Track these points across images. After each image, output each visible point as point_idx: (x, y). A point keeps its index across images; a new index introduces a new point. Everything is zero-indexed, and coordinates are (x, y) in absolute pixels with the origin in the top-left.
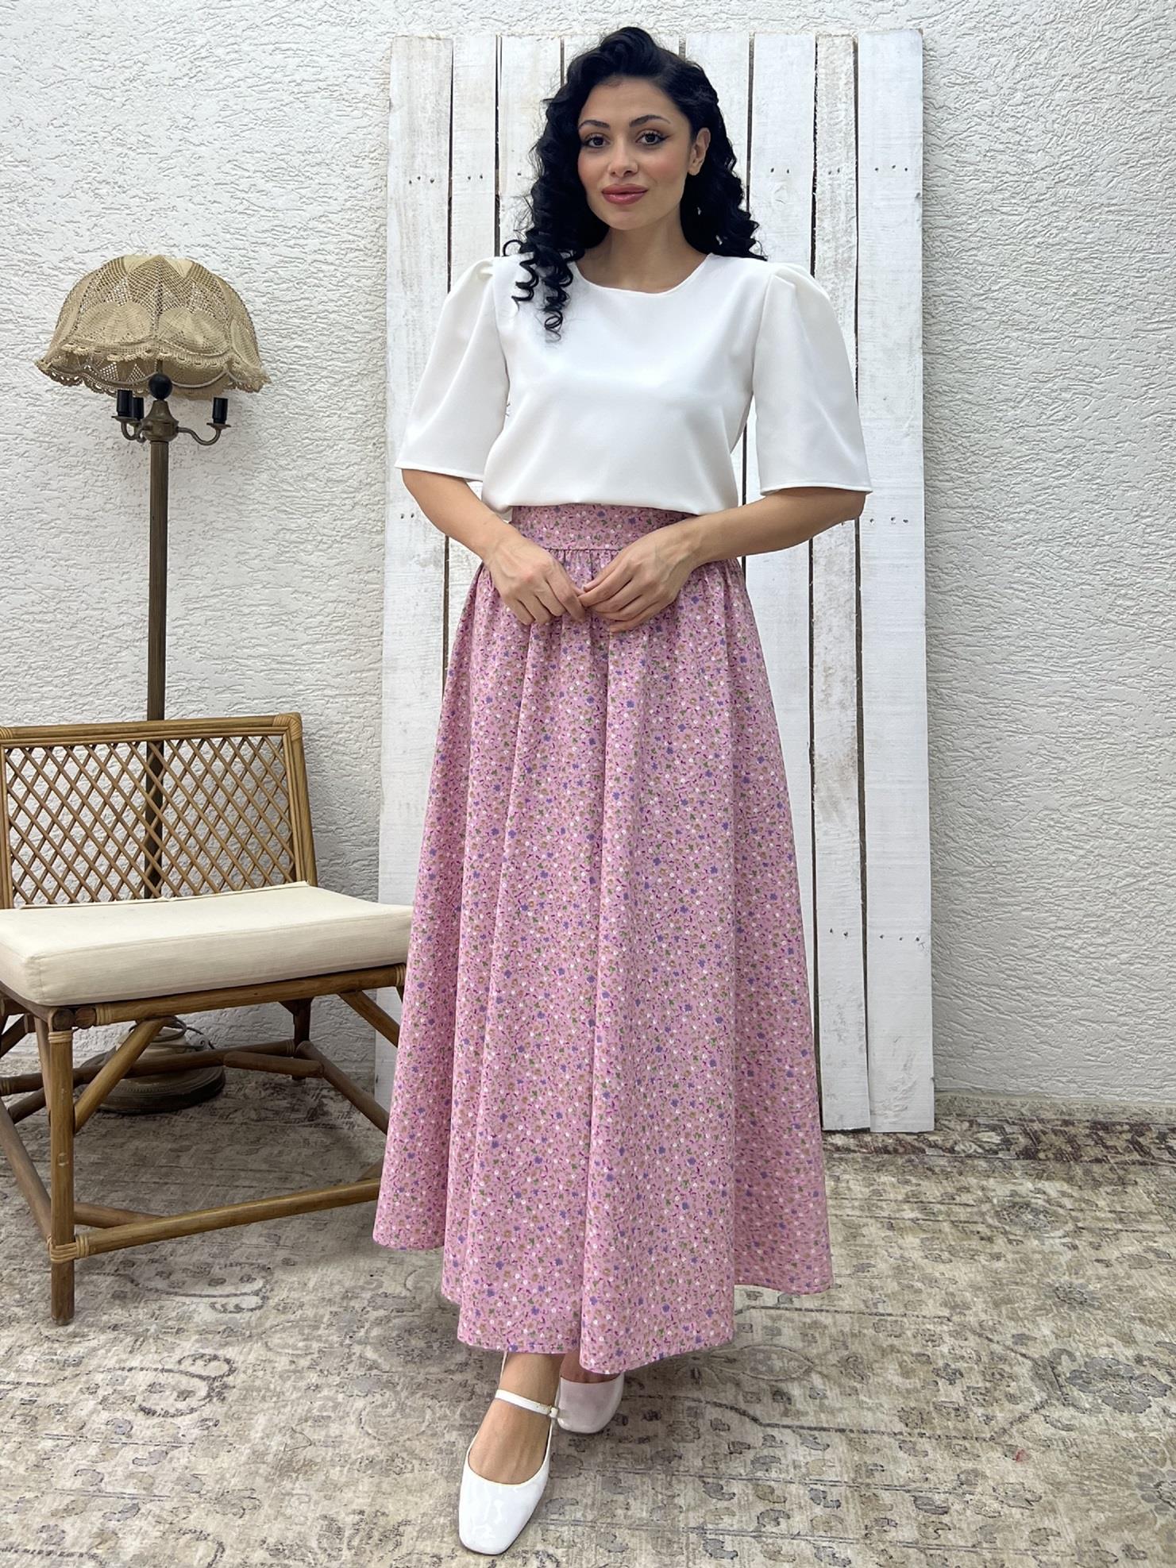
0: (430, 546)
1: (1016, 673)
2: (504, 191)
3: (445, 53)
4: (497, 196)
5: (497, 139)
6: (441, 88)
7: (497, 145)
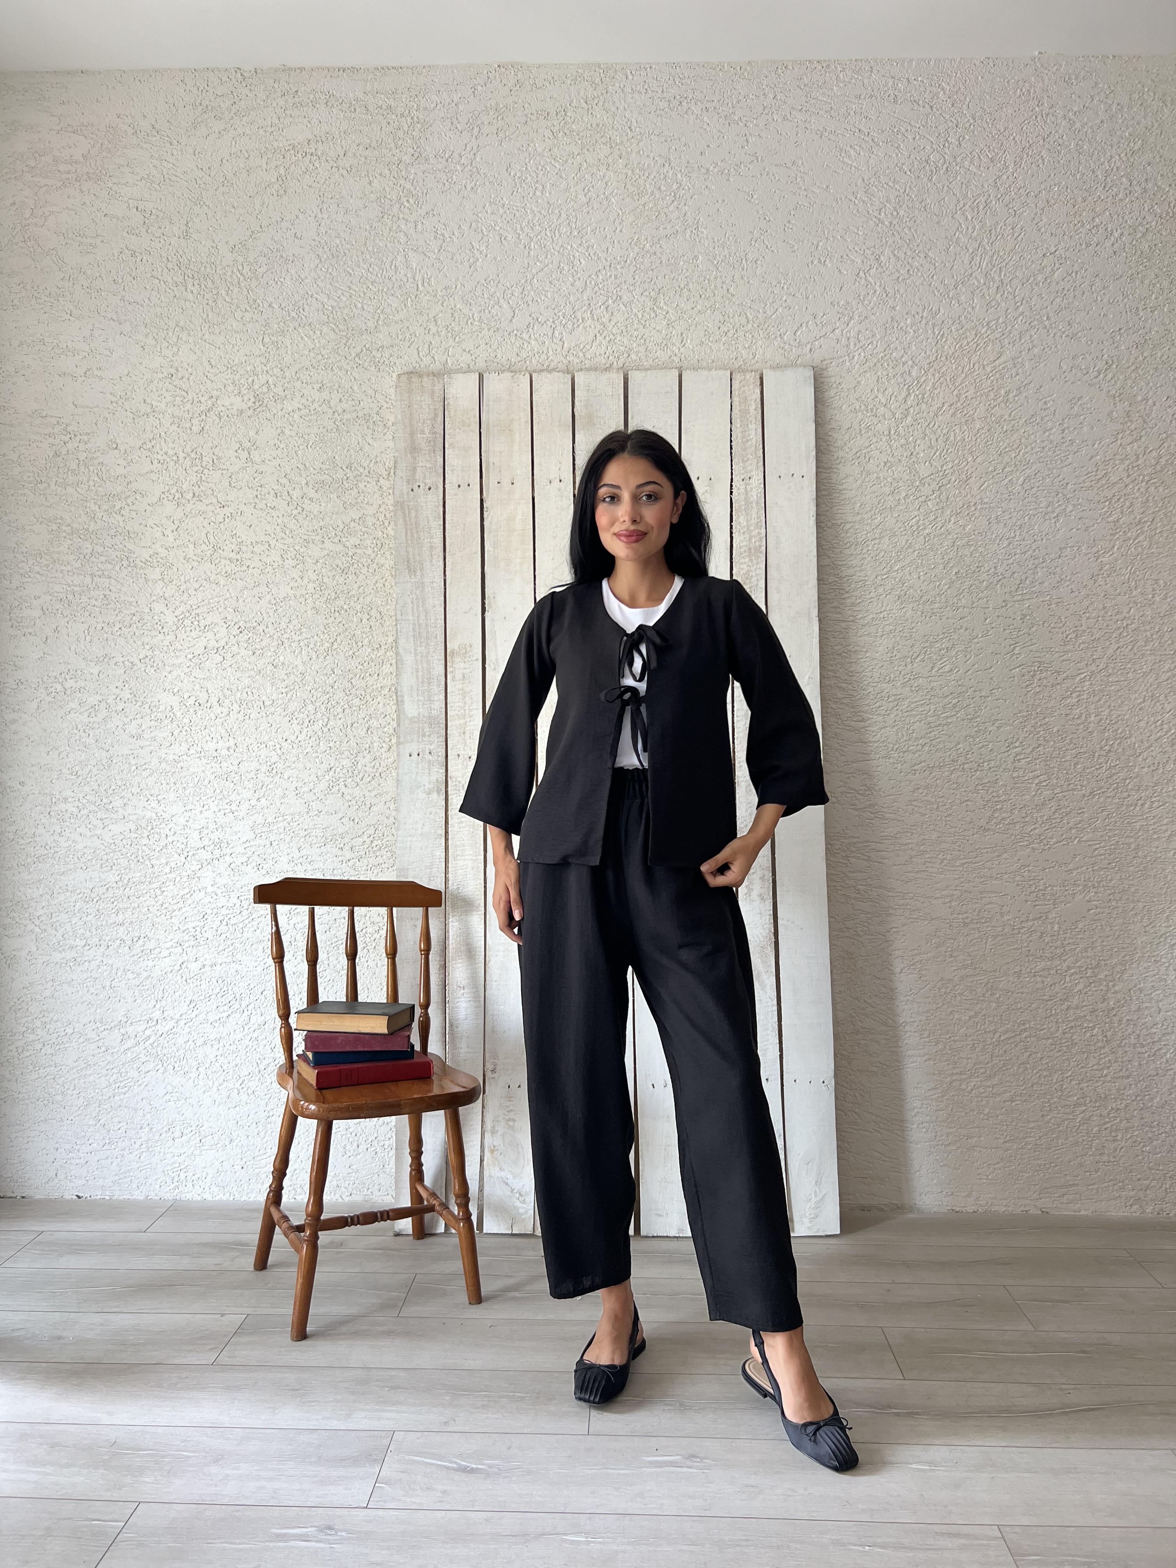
0: (433, 778)
1: (917, 872)
2: (488, 495)
3: (438, 388)
4: (482, 500)
5: (481, 455)
6: (436, 415)
7: (481, 459)
